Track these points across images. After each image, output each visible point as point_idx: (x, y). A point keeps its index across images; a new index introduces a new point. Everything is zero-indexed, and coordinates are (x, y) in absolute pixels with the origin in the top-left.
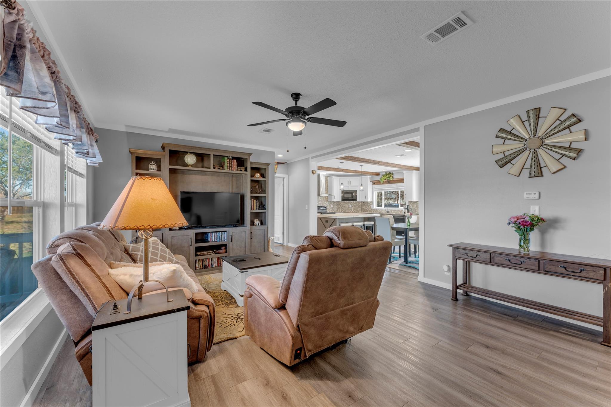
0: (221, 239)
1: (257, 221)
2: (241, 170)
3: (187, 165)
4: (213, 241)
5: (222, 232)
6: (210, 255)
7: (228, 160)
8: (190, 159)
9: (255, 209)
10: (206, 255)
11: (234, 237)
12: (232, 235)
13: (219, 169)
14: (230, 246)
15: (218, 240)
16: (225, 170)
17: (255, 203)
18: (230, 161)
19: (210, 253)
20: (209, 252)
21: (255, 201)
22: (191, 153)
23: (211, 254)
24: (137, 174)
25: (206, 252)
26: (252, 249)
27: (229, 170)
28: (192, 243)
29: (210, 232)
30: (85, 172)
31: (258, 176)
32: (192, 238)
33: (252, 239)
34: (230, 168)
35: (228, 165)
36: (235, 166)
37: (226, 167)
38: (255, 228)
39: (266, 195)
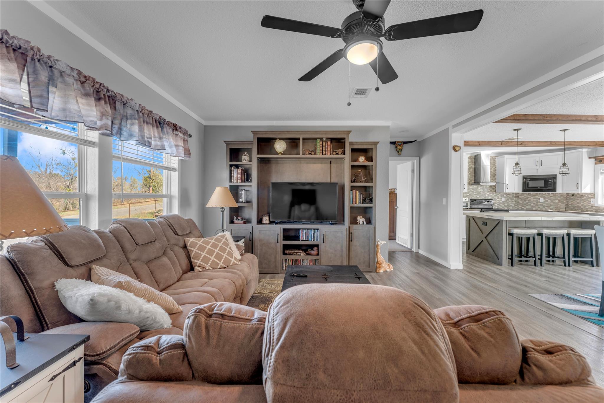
0: (314, 238)
1: (360, 218)
2: (337, 154)
3: (278, 154)
4: (305, 239)
7: (321, 143)
8: (280, 146)
9: (357, 203)
10: (295, 255)
11: (327, 237)
12: (324, 234)
13: (310, 154)
14: (322, 247)
15: (310, 238)
16: (317, 155)
17: (357, 195)
18: (324, 143)
19: (299, 254)
20: (298, 252)
21: (357, 192)
22: (280, 139)
23: (300, 255)
24: (231, 166)
25: (295, 252)
26: (352, 254)
27: (323, 154)
28: (279, 241)
29: (301, 229)
30: (176, 166)
31: (362, 160)
32: (279, 234)
33: (351, 241)
34: (324, 152)
35: (321, 148)
36: (329, 149)
37: (319, 151)
38: (355, 226)
39: (373, 184)
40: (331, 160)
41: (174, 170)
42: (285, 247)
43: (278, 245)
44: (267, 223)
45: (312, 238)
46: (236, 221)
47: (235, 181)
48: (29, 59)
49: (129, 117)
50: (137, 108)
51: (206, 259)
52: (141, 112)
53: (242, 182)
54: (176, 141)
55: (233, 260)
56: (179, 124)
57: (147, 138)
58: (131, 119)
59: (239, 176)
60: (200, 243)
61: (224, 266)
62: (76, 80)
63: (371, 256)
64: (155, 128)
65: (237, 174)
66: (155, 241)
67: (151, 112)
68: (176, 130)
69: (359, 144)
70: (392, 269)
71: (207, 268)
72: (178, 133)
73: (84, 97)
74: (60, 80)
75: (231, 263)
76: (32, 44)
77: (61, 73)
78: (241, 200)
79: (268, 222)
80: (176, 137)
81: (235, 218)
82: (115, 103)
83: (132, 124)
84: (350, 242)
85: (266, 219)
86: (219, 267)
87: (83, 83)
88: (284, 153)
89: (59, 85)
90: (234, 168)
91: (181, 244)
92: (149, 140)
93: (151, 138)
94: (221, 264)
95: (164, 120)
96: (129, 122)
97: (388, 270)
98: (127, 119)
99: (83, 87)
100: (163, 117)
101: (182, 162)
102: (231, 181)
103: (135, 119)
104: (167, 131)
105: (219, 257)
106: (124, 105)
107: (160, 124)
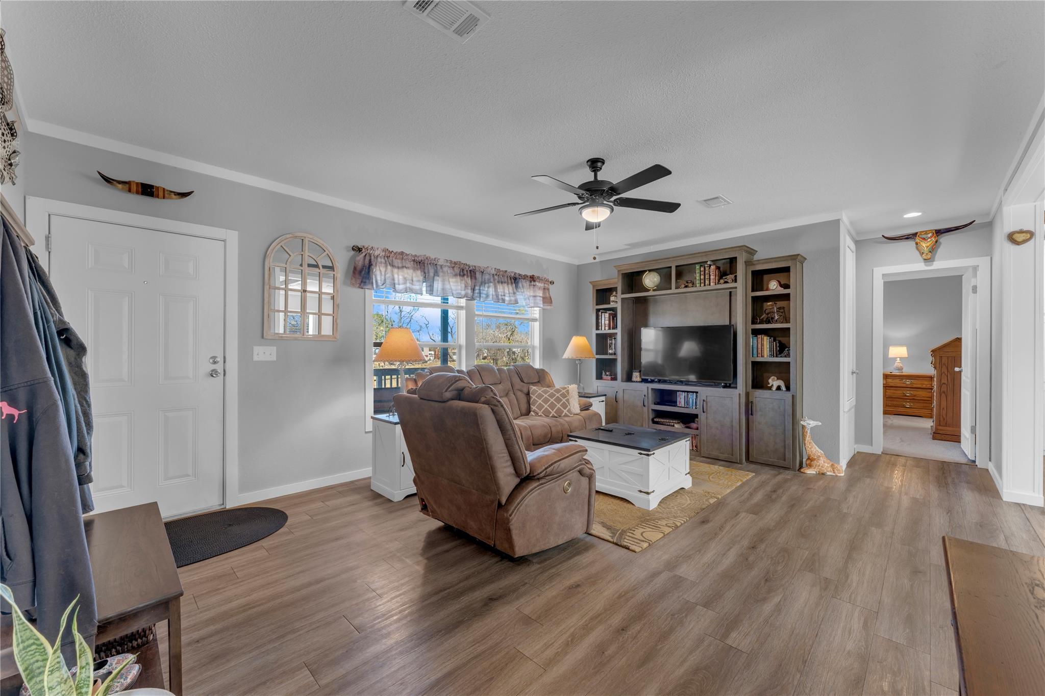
0: (696, 405)
1: (773, 380)
2: (726, 282)
3: (648, 290)
4: (683, 406)
5: (688, 392)
6: (672, 426)
7: (702, 269)
8: (650, 280)
9: (765, 356)
10: (667, 425)
11: (709, 404)
12: (705, 399)
13: (686, 287)
14: (702, 417)
15: (691, 405)
16: (696, 286)
17: (765, 343)
18: (707, 269)
19: (672, 424)
20: (671, 421)
21: (765, 338)
22: (650, 271)
23: (674, 426)
24: (598, 310)
25: (668, 421)
26: (754, 435)
27: (705, 285)
28: (646, 403)
29: (679, 391)
30: (537, 316)
31: (774, 287)
32: (647, 395)
33: (752, 414)
34: (707, 282)
35: (702, 277)
36: (712, 277)
37: (698, 282)
38: (759, 394)
39: (790, 324)
40: (730, 290)
41: (534, 320)
42: (659, 414)
43: (645, 409)
44: (637, 382)
45: (693, 405)
46: (604, 376)
47: (603, 329)
48: (426, 265)
49: (486, 281)
50: (493, 272)
51: (540, 407)
52: (496, 275)
53: (609, 329)
54: (534, 291)
55: (565, 411)
56: (536, 275)
57: (501, 296)
58: (488, 283)
59: (607, 322)
60: (540, 391)
61: (556, 415)
62: (450, 267)
63: (787, 443)
64: (510, 286)
65: (605, 318)
66: (500, 384)
67: (506, 271)
68: (534, 281)
69: (763, 263)
70: (843, 475)
71: (539, 414)
72: (537, 283)
73: (454, 277)
74: (441, 270)
75: (563, 414)
76: (427, 256)
77: (441, 266)
78: (610, 351)
79: (639, 379)
80: (533, 288)
81: (604, 373)
82: (475, 274)
83: (489, 287)
84: (750, 416)
85: (636, 376)
86: (551, 416)
87: (453, 267)
88: (659, 288)
89: (441, 274)
90: (602, 313)
91: (525, 390)
92: (503, 297)
93: (505, 295)
94: (553, 413)
95: (520, 275)
96: (487, 285)
97: (828, 473)
98: (485, 283)
99: (454, 270)
100: (518, 272)
101: (544, 312)
102: (597, 329)
103: (491, 282)
104: (522, 285)
105: (552, 406)
106: (483, 273)
107: (515, 280)
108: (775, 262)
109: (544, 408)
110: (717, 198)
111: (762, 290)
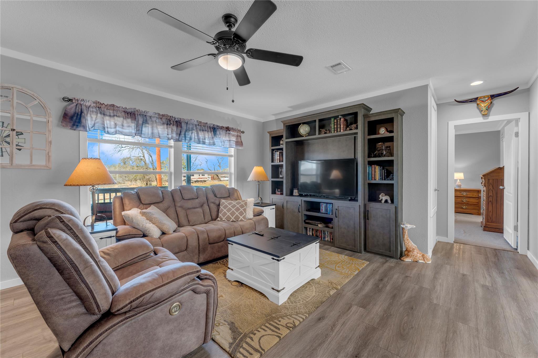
0: (332, 212)
1: (382, 196)
2: (351, 129)
3: (302, 136)
4: (324, 212)
5: (327, 203)
6: (316, 225)
7: (335, 121)
8: (303, 130)
9: (377, 179)
10: (314, 225)
11: (340, 212)
12: (337, 209)
13: (325, 133)
14: (335, 220)
15: (329, 212)
16: (331, 133)
17: (377, 171)
18: (338, 121)
19: (317, 224)
20: (316, 222)
21: (377, 167)
22: (304, 123)
23: (318, 226)
24: (273, 150)
25: (314, 222)
26: (370, 233)
27: (337, 132)
28: (300, 210)
29: (321, 202)
30: (233, 154)
31: (383, 132)
32: (301, 205)
33: (368, 219)
34: (339, 130)
35: (336, 126)
36: (342, 126)
37: (333, 130)
38: (373, 206)
39: (394, 157)
40: (354, 135)
41: (230, 156)
42: (309, 218)
43: (300, 214)
44: (296, 196)
45: (330, 212)
46: (277, 192)
47: (276, 162)
48: (136, 115)
49: (191, 129)
50: (196, 123)
51: (225, 214)
52: (198, 125)
53: (280, 162)
54: (229, 137)
55: (241, 217)
56: (231, 126)
57: (202, 139)
58: (192, 130)
59: (278, 158)
60: (227, 204)
61: (234, 220)
62: (158, 118)
63: (391, 240)
64: (209, 133)
65: (277, 155)
66: (197, 198)
67: (207, 123)
68: (229, 131)
69: (376, 116)
70: (430, 262)
71: (223, 220)
72: (231, 132)
73: (162, 125)
74: (150, 120)
75: (240, 219)
76: (137, 109)
77: (150, 117)
78: (281, 176)
79: (297, 194)
80: (229, 135)
81: (277, 190)
82: (181, 124)
83: (192, 133)
84: (367, 220)
85: (296, 192)
86: (231, 220)
87: (161, 118)
88: (309, 134)
89: (150, 122)
90: (275, 152)
91: (217, 203)
92: (204, 140)
93: (205, 139)
94: (233, 218)
95: (218, 126)
96: (190, 132)
97: (420, 261)
98: (189, 131)
99: (162, 120)
100: (216, 124)
101: (238, 152)
102: (272, 162)
103: (193, 130)
104: (219, 133)
105: (233, 214)
106: (187, 123)
107: (214, 129)
108: (384, 114)
109: (227, 215)
110: (340, 64)
111: (375, 134)
